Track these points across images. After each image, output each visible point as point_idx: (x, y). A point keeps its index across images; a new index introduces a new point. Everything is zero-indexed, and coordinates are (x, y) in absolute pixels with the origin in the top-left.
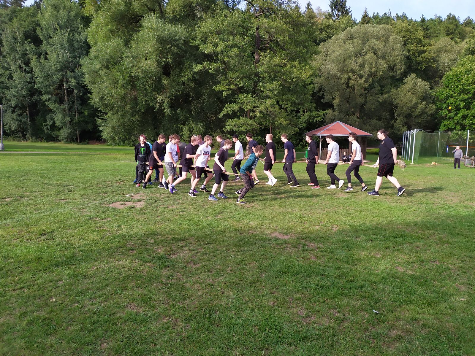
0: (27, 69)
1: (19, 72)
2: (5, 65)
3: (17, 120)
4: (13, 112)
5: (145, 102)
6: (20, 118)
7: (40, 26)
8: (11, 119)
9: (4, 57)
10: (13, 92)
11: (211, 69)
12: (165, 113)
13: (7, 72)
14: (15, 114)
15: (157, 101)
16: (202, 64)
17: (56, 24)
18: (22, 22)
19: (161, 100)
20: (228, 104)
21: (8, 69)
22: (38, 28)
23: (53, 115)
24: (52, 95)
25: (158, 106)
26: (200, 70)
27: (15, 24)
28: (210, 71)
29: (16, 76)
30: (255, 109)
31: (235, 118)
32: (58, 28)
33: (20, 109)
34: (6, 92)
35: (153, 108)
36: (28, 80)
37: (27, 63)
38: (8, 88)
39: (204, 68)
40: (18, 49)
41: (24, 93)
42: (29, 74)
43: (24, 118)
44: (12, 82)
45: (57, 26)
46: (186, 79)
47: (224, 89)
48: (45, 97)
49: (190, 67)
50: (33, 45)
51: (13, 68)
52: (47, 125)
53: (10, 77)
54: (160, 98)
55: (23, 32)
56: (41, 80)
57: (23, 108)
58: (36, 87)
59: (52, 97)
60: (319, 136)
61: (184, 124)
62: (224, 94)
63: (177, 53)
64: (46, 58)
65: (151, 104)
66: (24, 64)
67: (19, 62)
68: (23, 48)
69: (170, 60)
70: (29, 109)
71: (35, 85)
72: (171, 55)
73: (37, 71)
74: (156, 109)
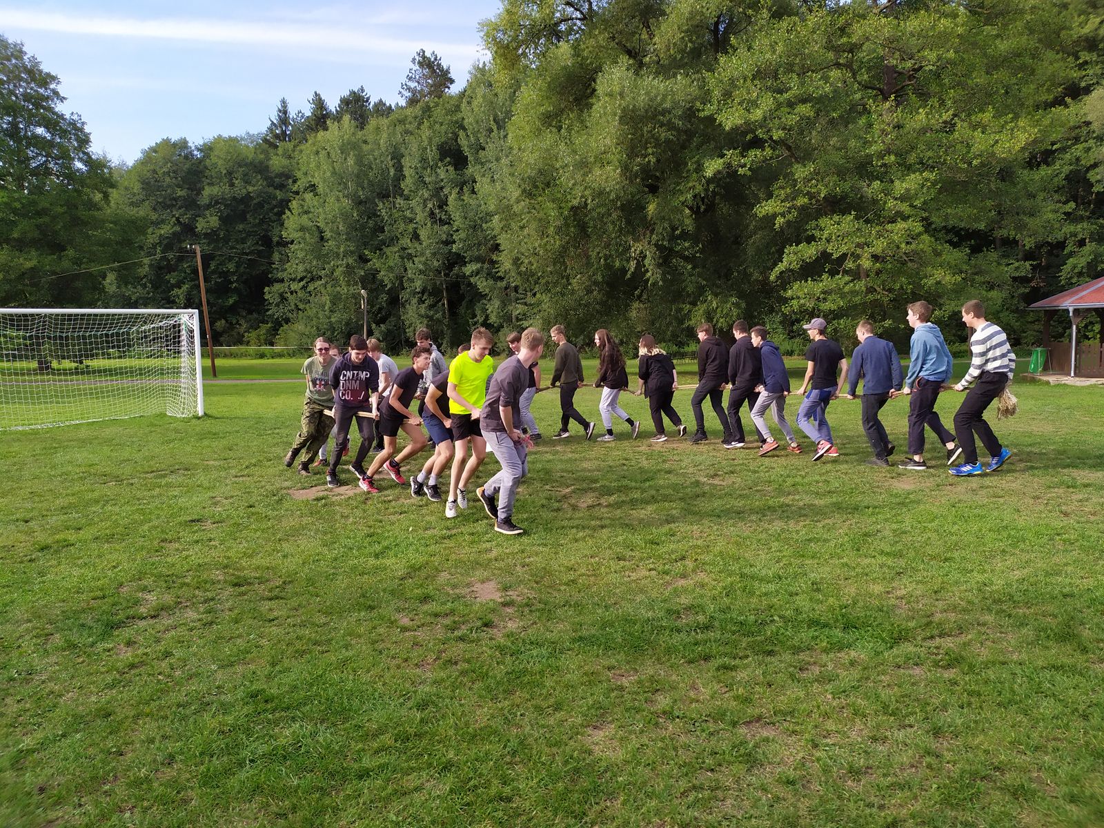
0: (443, 217)
1: (429, 224)
2: (408, 214)
3: (427, 316)
4: (421, 301)
5: (605, 260)
6: (432, 312)
7: (465, 129)
8: (416, 316)
9: (407, 199)
10: (419, 263)
11: (744, 166)
12: (648, 280)
13: (411, 227)
14: (423, 306)
15: (630, 257)
16: (722, 156)
17: (491, 118)
18: (437, 126)
19: (638, 252)
20: (791, 245)
21: (411, 221)
22: (461, 133)
23: (485, 302)
24: (483, 263)
25: (632, 265)
26: (719, 172)
27: (426, 133)
28: (741, 172)
29: (423, 234)
30: (859, 251)
31: (810, 279)
32: (495, 128)
33: (430, 294)
34: (409, 265)
35: (624, 271)
36: (444, 237)
37: (443, 204)
38: (410, 257)
39: (729, 165)
40: (427, 179)
41: (436, 264)
42: (446, 226)
43: (437, 312)
44: (417, 245)
45: (492, 122)
46: (689, 196)
47: (778, 210)
48: (469, 269)
49: (699, 168)
50: (451, 168)
51: (421, 216)
52: (476, 323)
53: (416, 237)
54: (637, 248)
55: (438, 146)
56: (463, 235)
57: (435, 292)
58: (454, 250)
59: (482, 268)
60: (1068, 311)
61: (694, 304)
62: (780, 221)
63: (668, 141)
64: (473, 192)
65: (617, 264)
66: (440, 207)
67: (430, 205)
68: (437, 178)
69: (653, 160)
70: (447, 295)
71: (454, 246)
72: (655, 147)
73: (457, 216)
74: (630, 272)
